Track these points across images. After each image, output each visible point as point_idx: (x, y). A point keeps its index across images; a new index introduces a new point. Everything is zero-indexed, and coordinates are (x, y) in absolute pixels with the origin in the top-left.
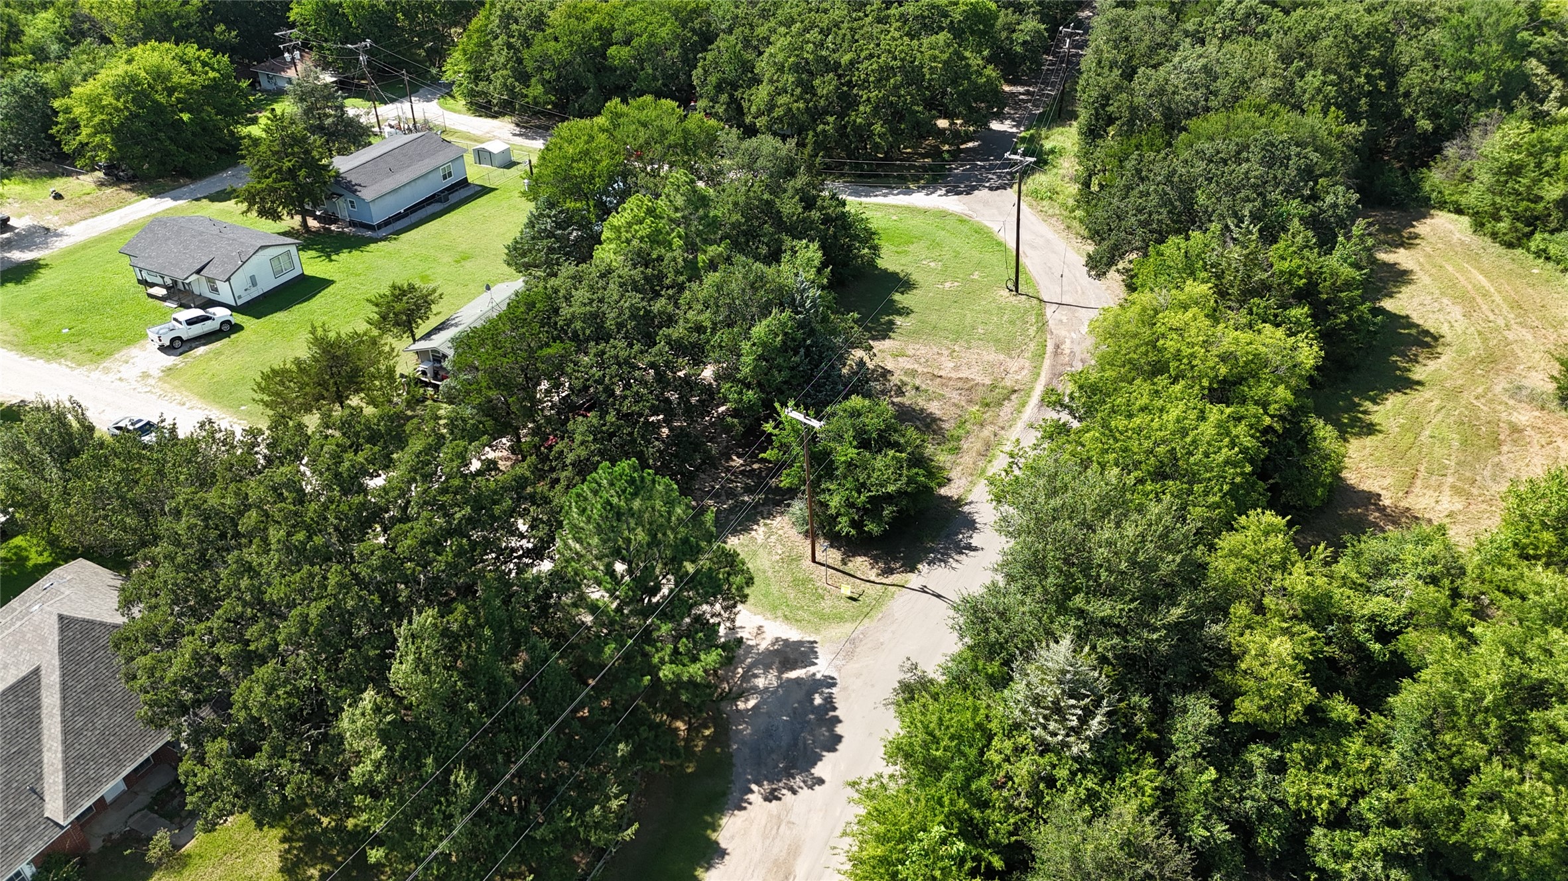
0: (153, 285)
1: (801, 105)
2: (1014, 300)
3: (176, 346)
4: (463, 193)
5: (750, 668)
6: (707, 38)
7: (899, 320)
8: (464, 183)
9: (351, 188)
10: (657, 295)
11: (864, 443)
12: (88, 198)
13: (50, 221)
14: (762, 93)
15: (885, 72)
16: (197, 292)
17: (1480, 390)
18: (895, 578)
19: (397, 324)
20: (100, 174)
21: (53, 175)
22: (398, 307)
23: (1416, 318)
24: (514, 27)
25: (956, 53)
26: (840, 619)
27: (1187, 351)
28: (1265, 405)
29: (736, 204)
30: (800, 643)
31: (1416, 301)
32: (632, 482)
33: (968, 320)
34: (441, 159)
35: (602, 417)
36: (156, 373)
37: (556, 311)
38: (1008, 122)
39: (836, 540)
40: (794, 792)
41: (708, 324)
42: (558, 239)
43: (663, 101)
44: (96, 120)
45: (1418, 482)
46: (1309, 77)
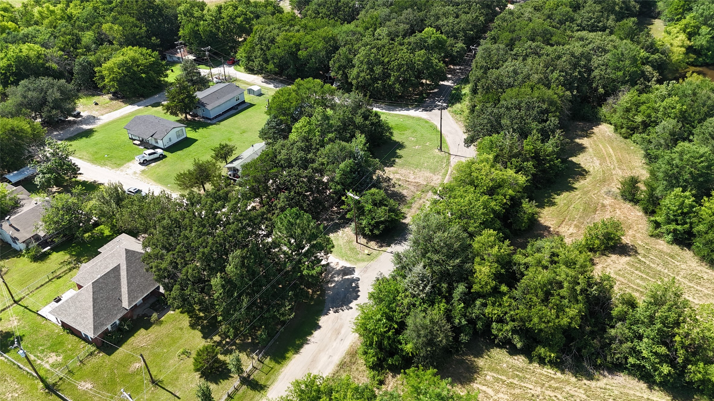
0: (135, 140)
1: (369, 77)
2: (440, 154)
3: (145, 163)
4: (244, 106)
5: (333, 275)
6: (336, 48)
7: (397, 160)
8: (244, 102)
9: (203, 105)
10: (309, 152)
11: (375, 204)
12: (107, 105)
13: (95, 113)
14: (355, 71)
15: (400, 66)
16: (150, 143)
17: (596, 192)
18: (383, 249)
19: (221, 158)
20: (111, 95)
21: (93, 95)
22: (222, 152)
23: (583, 165)
24: (264, 42)
25: (428, 57)
26: (363, 260)
27: (480, 177)
28: (505, 196)
29: (339, 119)
30: (350, 268)
31: (584, 158)
32: (296, 214)
33: (422, 161)
34: (236, 94)
35: (289, 193)
36: (139, 172)
37: (276, 157)
38: (450, 81)
39: (365, 236)
40: (343, 311)
41: (326, 163)
42: (277, 129)
43: (315, 80)
44: (111, 76)
45: (564, 223)
46: (554, 74)
